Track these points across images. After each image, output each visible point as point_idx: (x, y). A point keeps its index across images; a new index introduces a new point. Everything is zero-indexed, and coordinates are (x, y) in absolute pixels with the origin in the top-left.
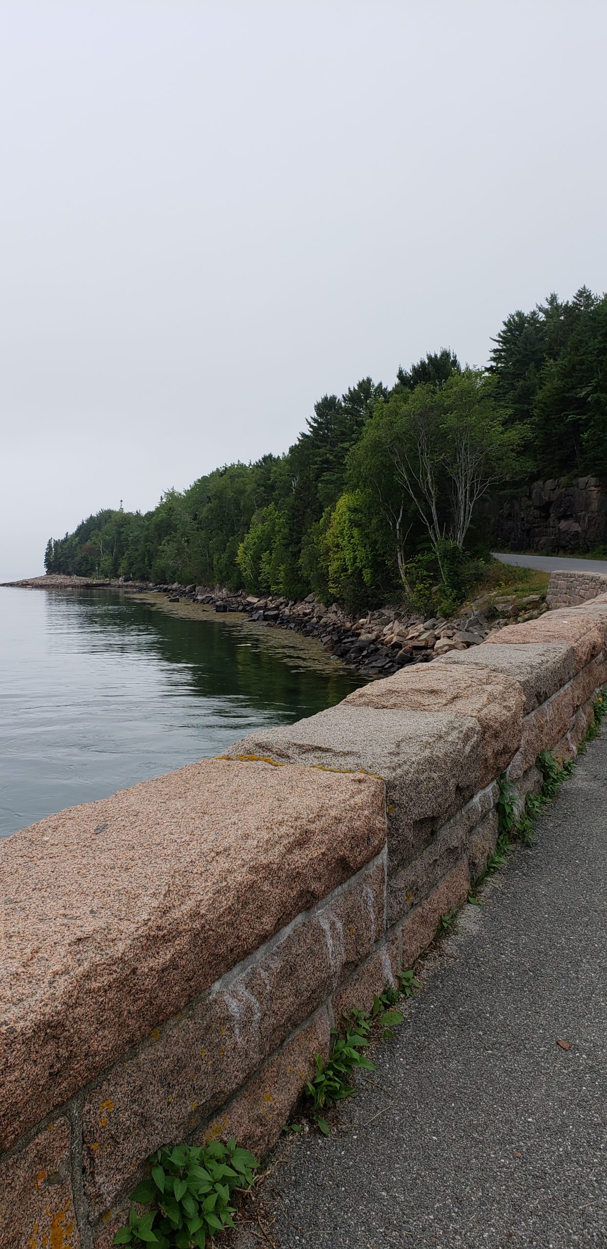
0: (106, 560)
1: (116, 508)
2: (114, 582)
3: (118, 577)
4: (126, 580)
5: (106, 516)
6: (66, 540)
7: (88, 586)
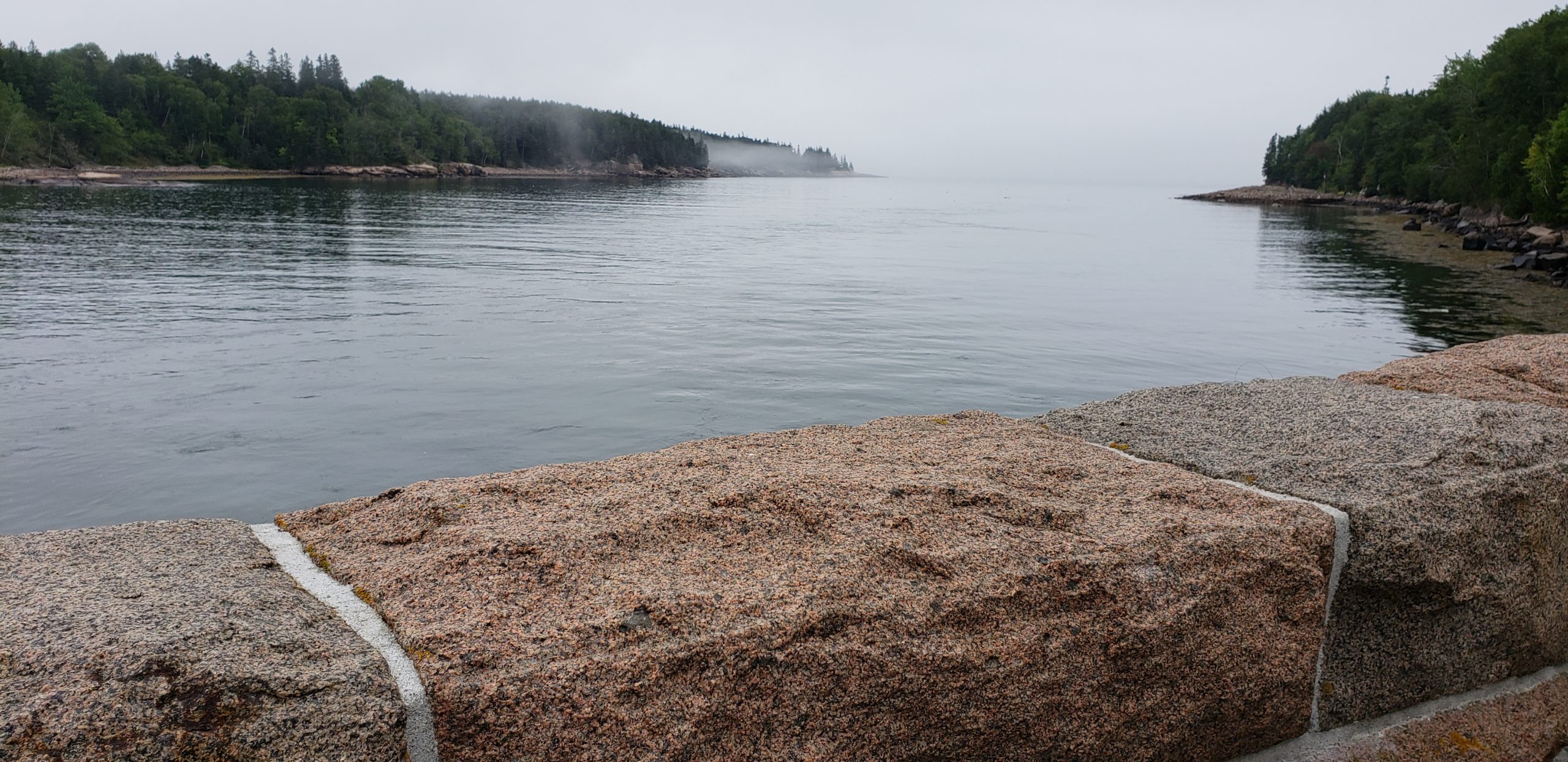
0: (1344, 165)
1: (1378, 88)
2: (1351, 197)
3: (1359, 189)
4: (1368, 195)
5: (1362, 101)
6: (1297, 136)
7: (1308, 202)
